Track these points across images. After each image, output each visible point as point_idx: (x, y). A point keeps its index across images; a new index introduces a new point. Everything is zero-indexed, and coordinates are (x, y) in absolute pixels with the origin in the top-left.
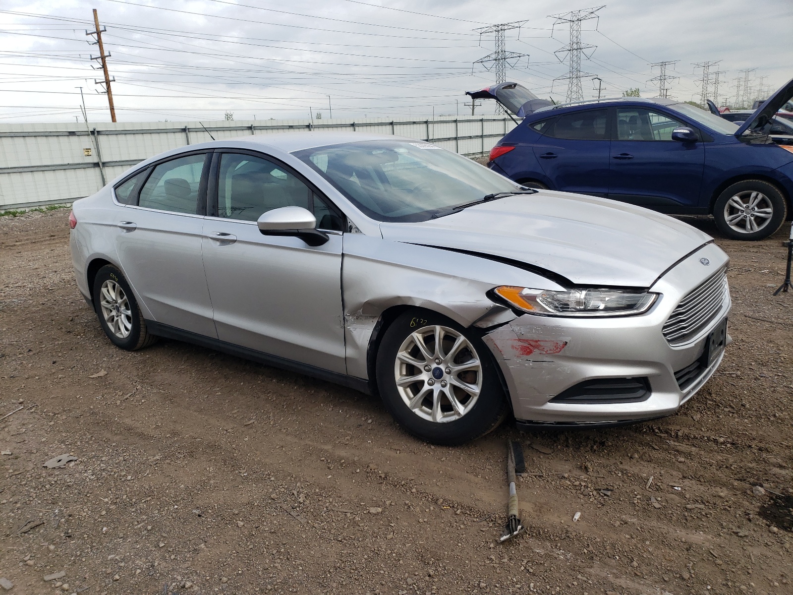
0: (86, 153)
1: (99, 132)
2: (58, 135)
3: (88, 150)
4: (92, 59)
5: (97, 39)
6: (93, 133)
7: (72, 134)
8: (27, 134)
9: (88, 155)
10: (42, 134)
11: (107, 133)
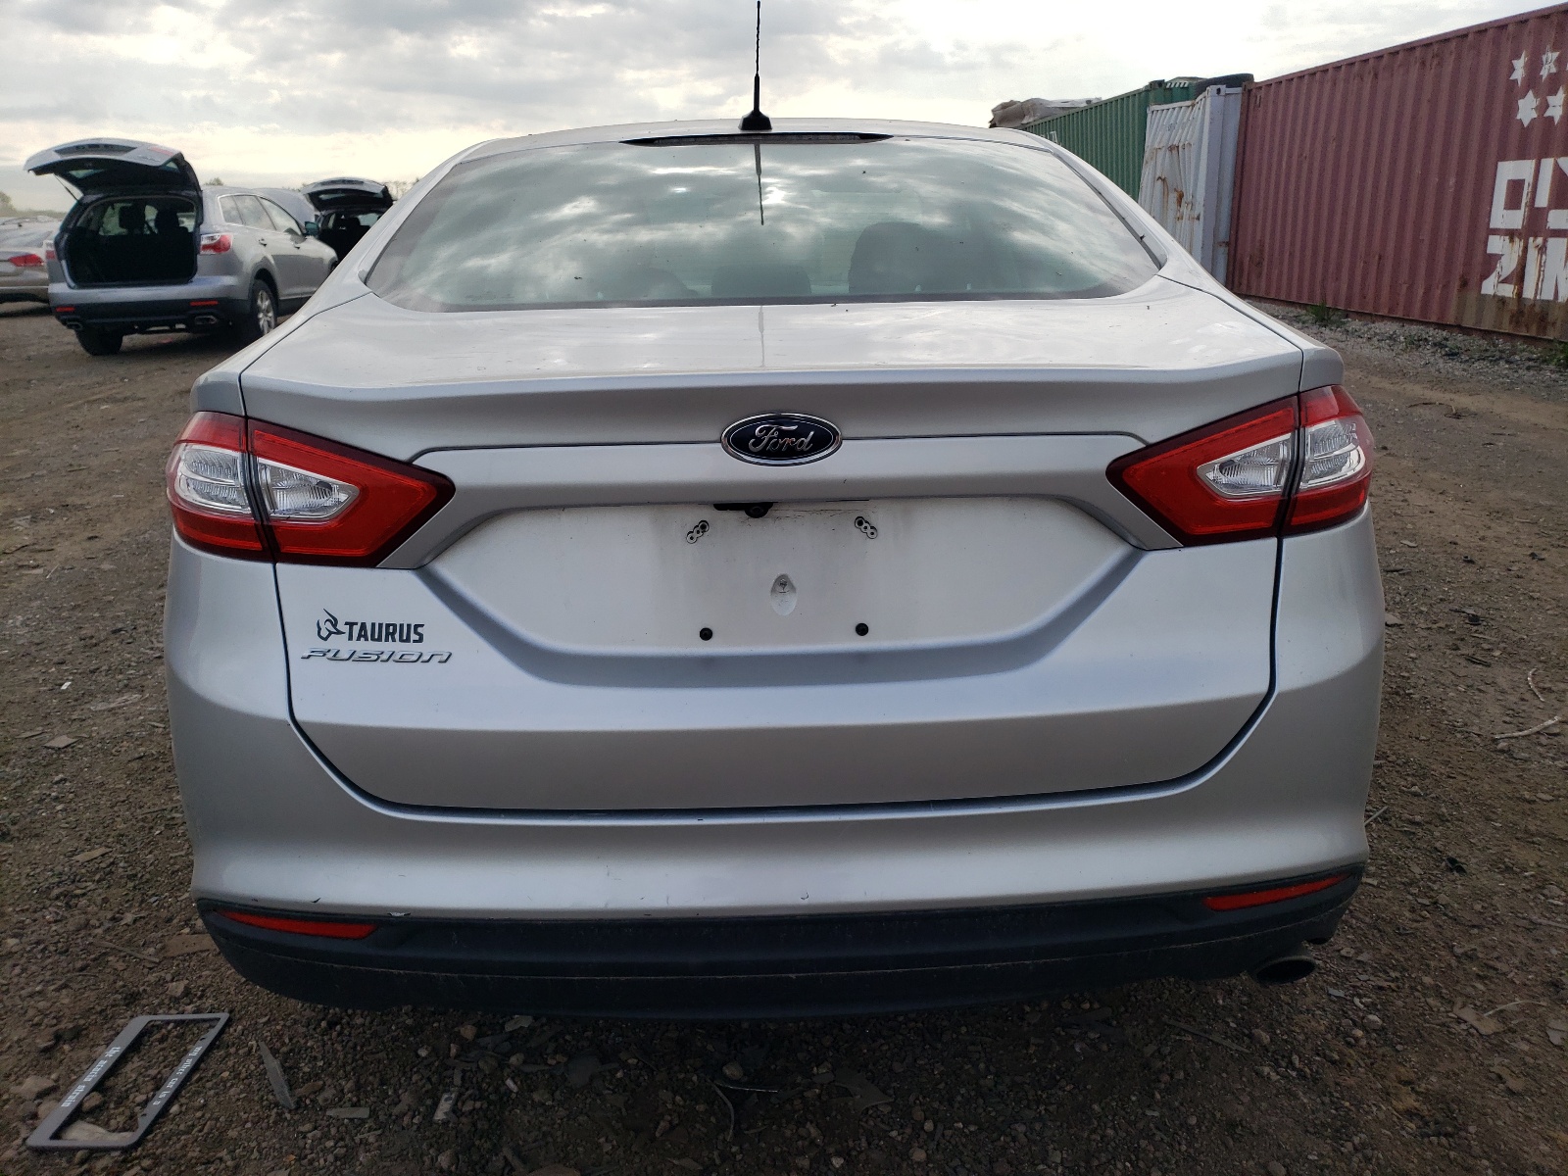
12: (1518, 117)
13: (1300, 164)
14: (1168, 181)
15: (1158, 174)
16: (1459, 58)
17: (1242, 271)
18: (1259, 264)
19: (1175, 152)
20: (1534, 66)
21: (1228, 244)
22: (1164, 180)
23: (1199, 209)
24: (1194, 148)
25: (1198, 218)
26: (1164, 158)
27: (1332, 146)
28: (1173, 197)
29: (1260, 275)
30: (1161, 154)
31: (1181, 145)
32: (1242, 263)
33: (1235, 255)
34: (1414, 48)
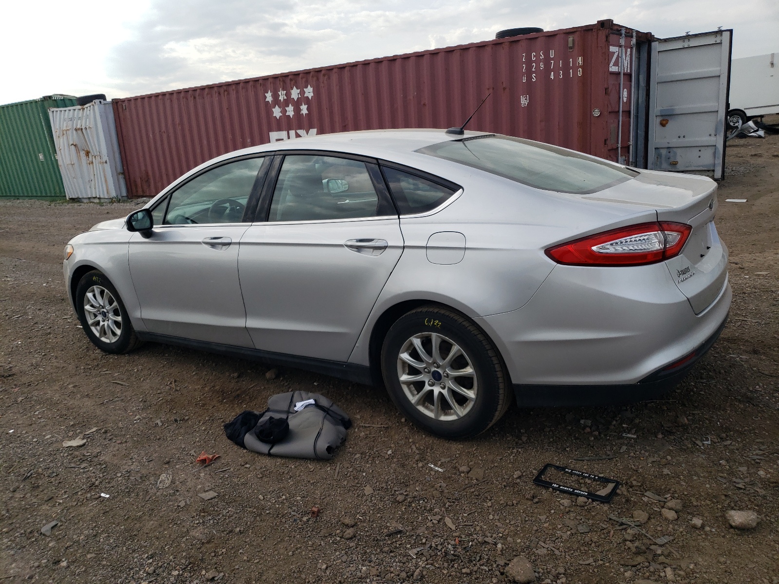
12: (274, 115)
13: (161, 136)
14: (79, 146)
15: (71, 143)
16: (237, 92)
17: (136, 186)
18: (148, 181)
19: (80, 132)
20: (275, 96)
21: (122, 173)
22: (75, 145)
23: (105, 158)
24: (94, 129)
25: (106, 162)
26: (73, 136)
27: (179, 128)
28: (83, 154)
29: (149, 186)
30: (69, 132)
31: (83, 127)
32: (135, 181)
33: (129, 179)
34: (213, 87)
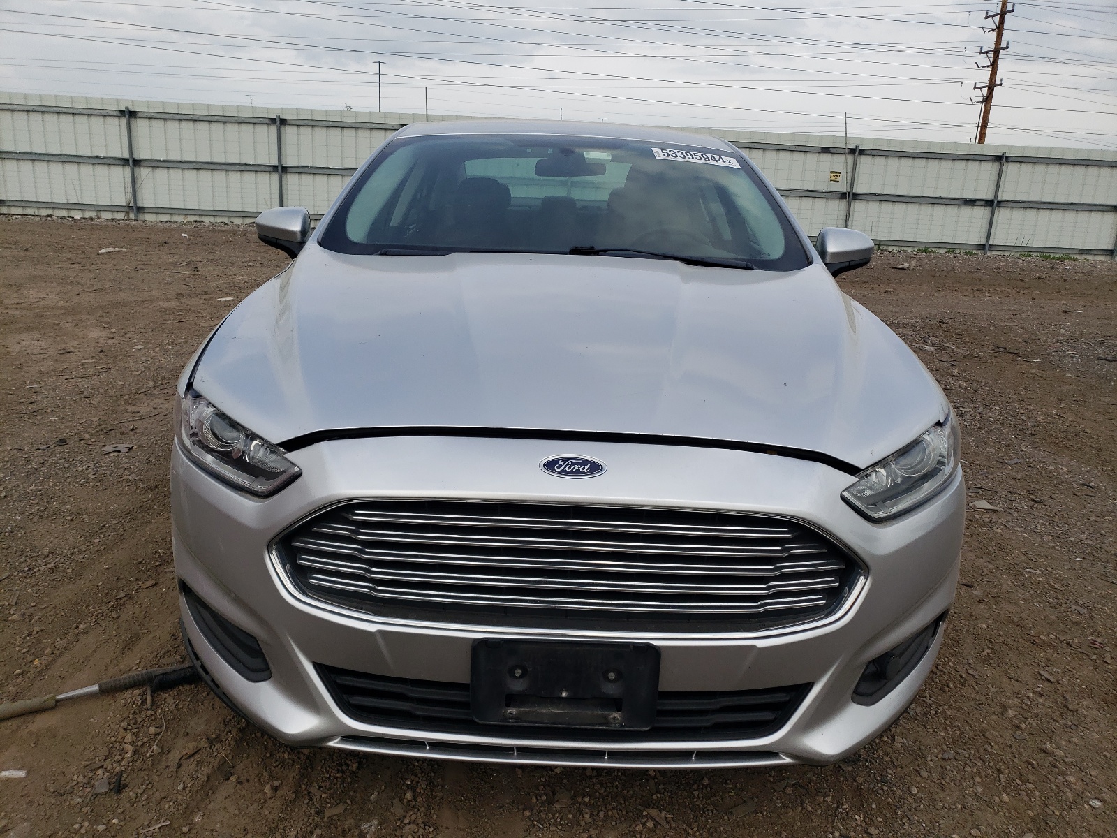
0: (833, 178)
1: (862, 152)
2: (805, 150)
3: (837, 174)
4: (981, 53)
5: (997, 24)
6: (852, 151)
7: (825, 150)
8: (768, 147)
9: (834, 181)
10: (787, 148)
11: (874, 153)
